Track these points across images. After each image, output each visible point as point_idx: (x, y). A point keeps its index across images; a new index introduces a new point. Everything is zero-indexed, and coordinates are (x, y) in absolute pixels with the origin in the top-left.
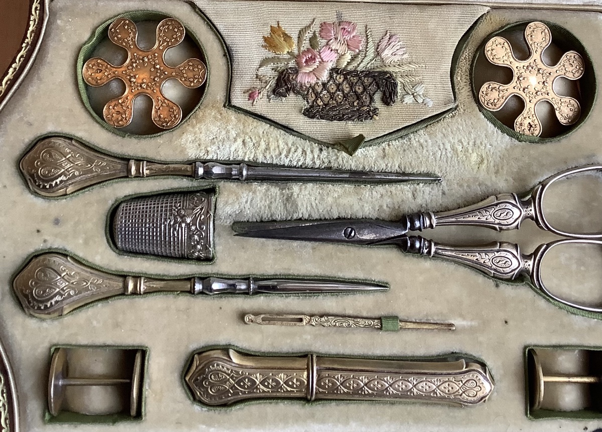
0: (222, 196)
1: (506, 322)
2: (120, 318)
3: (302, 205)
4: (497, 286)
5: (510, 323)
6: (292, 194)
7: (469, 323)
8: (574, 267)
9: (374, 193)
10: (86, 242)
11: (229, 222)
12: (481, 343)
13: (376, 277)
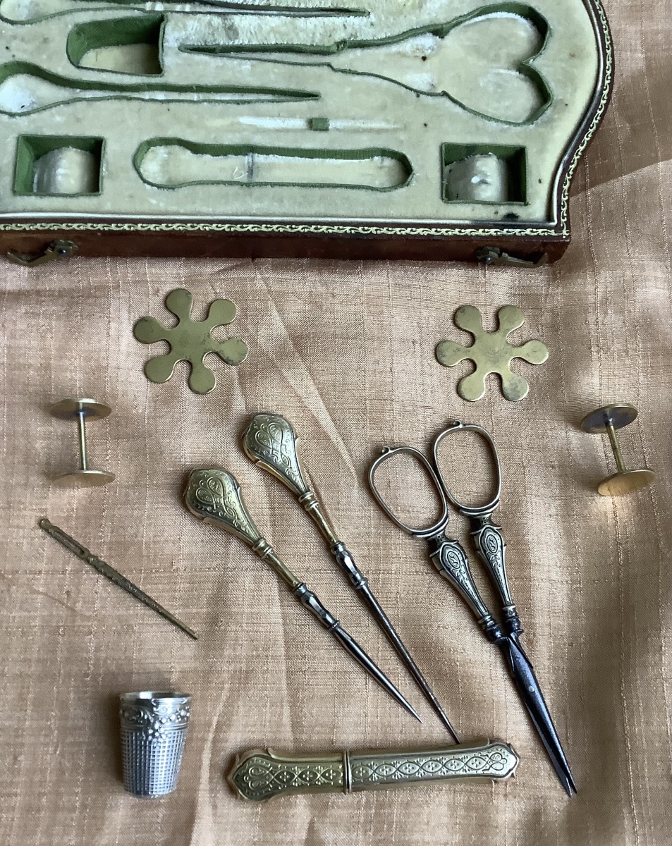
0: (169, 23)
1: (425, 125)
2: (80, 116)
3: (243, 33)
4: (418, 96)
5: (430, 125)
6: (233, 23)
7: (393, 127)
8: (491, 89)
9: (308, 24)
10: (50, 58)
11: (176, 45)
12: (402, 141)
13: (309, 88)
